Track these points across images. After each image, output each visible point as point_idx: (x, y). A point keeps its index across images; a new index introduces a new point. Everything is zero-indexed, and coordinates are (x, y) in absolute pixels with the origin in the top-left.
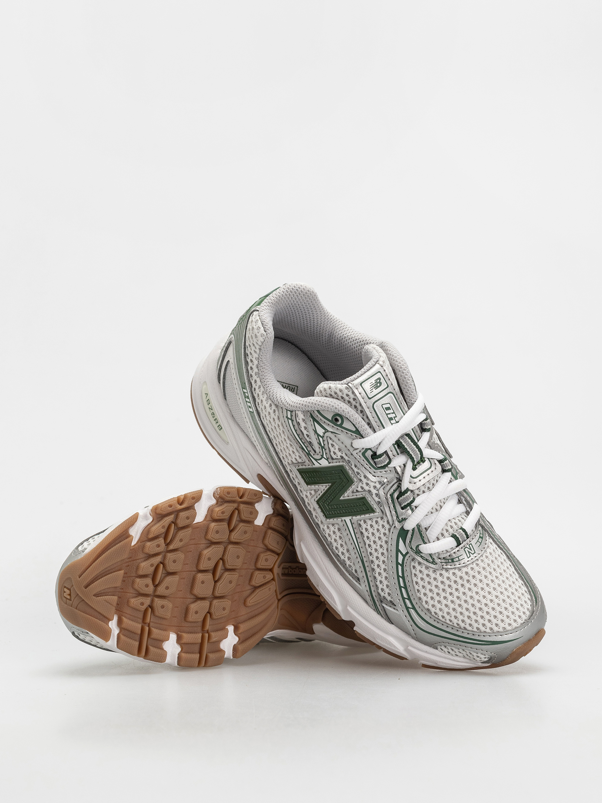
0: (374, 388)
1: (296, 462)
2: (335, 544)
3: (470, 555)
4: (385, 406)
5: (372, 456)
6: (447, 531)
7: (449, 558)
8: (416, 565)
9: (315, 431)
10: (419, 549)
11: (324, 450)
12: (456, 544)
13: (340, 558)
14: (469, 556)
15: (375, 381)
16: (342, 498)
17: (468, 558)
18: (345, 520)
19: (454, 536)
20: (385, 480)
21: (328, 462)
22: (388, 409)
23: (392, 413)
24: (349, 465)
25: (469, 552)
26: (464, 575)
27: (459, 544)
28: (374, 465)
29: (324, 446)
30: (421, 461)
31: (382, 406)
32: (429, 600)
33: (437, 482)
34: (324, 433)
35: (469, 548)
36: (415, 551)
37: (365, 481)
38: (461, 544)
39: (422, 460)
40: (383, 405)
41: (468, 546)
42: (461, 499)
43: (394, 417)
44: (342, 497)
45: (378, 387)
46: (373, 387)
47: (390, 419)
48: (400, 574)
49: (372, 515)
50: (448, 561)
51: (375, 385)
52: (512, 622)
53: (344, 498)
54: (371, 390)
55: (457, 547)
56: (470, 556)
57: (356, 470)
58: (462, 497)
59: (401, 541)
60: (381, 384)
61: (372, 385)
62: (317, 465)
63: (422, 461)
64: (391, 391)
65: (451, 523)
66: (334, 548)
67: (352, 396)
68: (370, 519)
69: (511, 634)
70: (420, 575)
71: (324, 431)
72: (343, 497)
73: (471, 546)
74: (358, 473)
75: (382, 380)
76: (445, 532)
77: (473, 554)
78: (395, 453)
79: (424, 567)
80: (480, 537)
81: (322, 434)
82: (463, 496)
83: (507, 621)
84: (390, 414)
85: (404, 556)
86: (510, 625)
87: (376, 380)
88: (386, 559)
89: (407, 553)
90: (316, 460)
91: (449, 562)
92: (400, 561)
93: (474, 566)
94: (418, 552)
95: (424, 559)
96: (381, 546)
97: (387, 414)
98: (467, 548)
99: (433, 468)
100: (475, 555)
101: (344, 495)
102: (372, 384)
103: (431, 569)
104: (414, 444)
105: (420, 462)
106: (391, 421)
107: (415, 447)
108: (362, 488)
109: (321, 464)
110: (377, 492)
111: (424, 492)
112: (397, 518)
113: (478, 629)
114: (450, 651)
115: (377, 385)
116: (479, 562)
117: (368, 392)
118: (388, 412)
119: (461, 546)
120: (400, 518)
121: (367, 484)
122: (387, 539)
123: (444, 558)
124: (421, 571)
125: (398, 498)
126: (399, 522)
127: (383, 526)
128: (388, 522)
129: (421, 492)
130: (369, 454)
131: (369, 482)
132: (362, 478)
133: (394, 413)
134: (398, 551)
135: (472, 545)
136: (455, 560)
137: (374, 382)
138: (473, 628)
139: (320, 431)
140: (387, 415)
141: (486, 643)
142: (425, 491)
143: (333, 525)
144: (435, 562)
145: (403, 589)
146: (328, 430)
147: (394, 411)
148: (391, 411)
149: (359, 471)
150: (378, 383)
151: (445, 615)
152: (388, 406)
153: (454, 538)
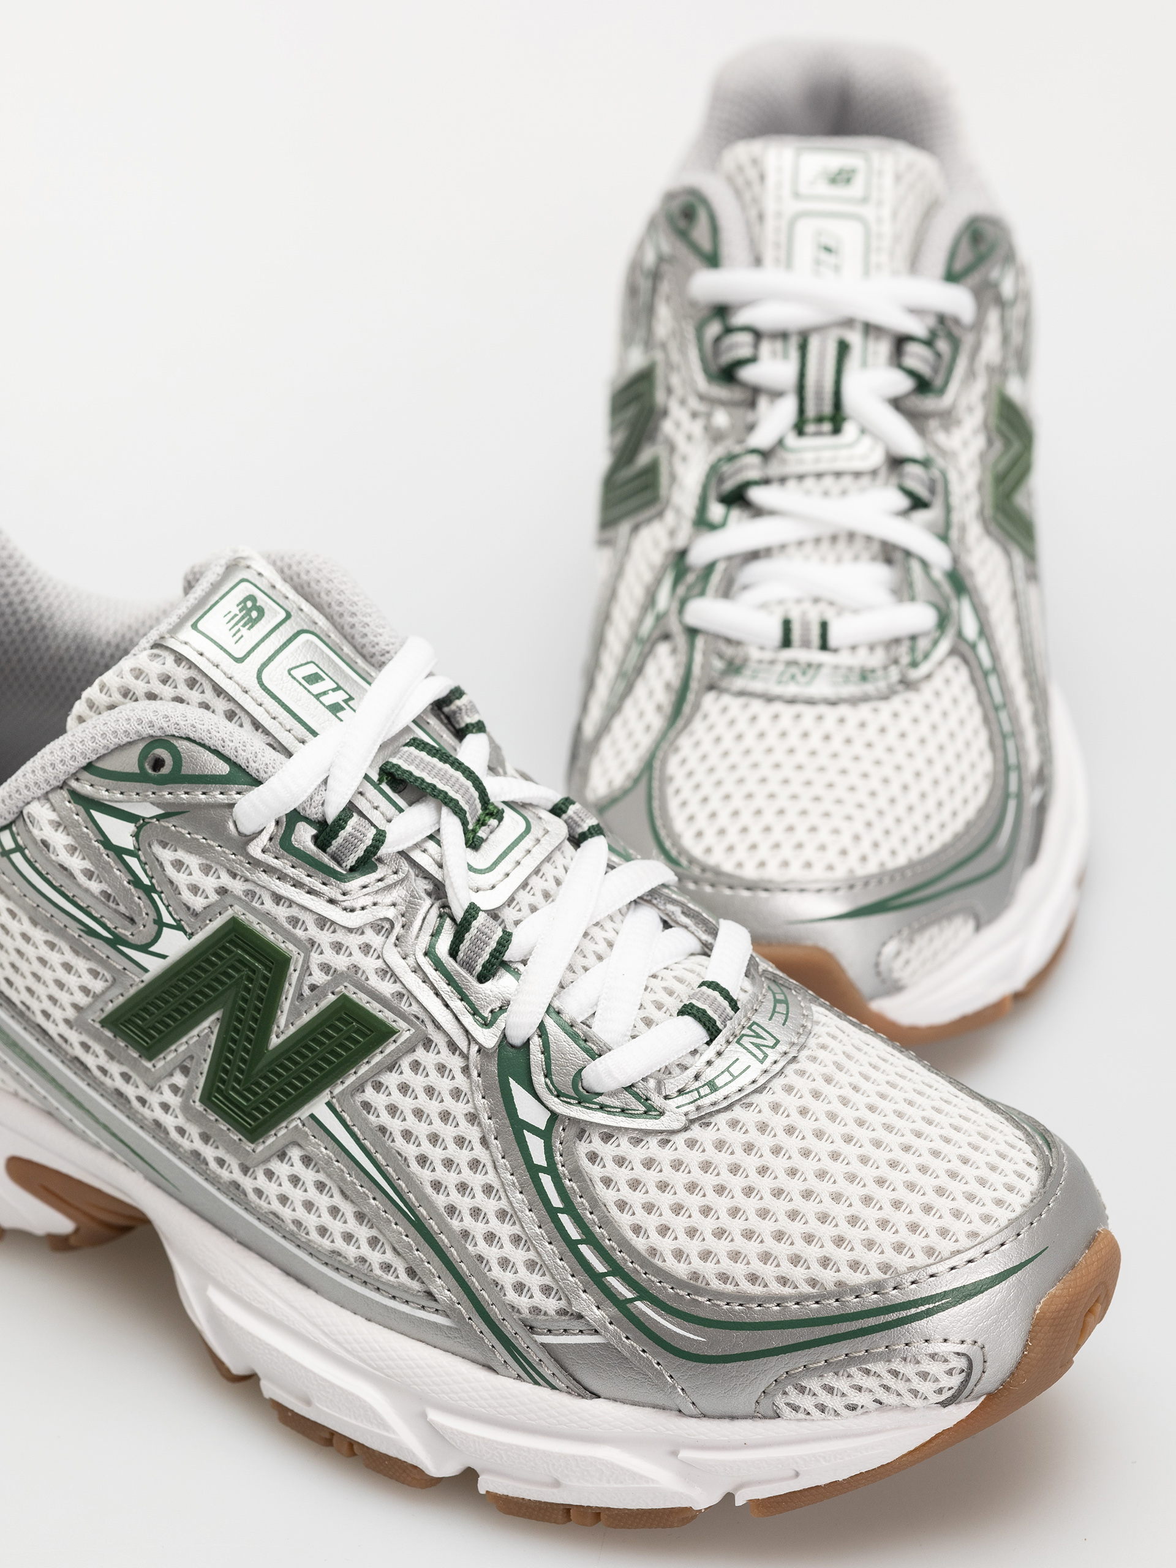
0: (244, 626)
1: (90, 999)
2: (311, 1221)
3: (764, 1053)
4: (300, 673)
5: (316, 839)
6: (659, 1006)
7: (697, 1084)
8: (597, 1144)
9: (106, 843)
10: (585, 1084)
11: (155, 896)
12: (702, 1034)
13: (343, 1260)
14: (761, 1056)
15: (238, 605)
16: (274, 1041)
17: (762, 1062)
18: (312, 1116)
19: (687, 1010)
20: (391, 913)
21: (185, 932)
22: (313, 679)
23: (334, 690)
24: (254, 909)
25: (757, 1046)
26: (767, 1115)
27: (713, 1031)
28: (333, 864)
29: (151, 882)
30: (487, 814)
31: (290, 674)
32: (684, 1242)
33: (566, 872)
34: (136, 836)
35: (753, 1034)
36: (574, 1098)
37: (324, 938)
38: (719, 1031)
39: (491, 812)
40: (292, 672)
41: (746, 1031)
42: (667, 914)
43: (346, 701)
44: (273, 1036)
45: (254, 622)
46: (236, 624)
47: (335, 709)
48: (556, 1202)
49: (390, 1047)
50: (699, 1092)
51: (243, 618)
52: (991, 1209)
53: (283, 1038)
54: (234, 635)
55: (708, 1043)
56: (766, 1056)
57: (281, 913)
58: (671, 908)
59: (518, 1091)
60: (261, 612)
61: (232, 618)
62: (155, 966)
63: (491, 815)
64: (305, 627)
65: (663, 982)
66: (314, 1236)
67: (181, 673)
68: (391, 1068)
69: (1003, 1247)
70: (622, 1175)
71: (131, 827)
72: (277, 1037)
73: (754, 1027)
74: (294, 921)
75: (262, 600)
76: (652, 1012)
77: (773, 1047)
78: (391, 810)
79: (624, 1141)
80: (776, 1001)
81: (129, 843)
82: (674, 902)
83: (973, 1210)
84: (325, 693)
85: (546, 1135)
86: (986, 1219)
87: (240, 603)
88: (491, 1178)
89: (554, 1117)
90: (144, 949)
91: (702, 1094)
92: (539, 1157)
93: (791, 1077)
94: (585, 1097)
95: (614, 1114)
96: (460, 1141)
97: (317, 697)
98: (744, 1038)
99: (536, 831)
100: (782, 1048)
101: (278, 1027)
102: (230, 616)
103: (649, 1139)
104: (440, 760)
105: (484, 820)
106: (338, 714)
107: (447, 766)
108: (326, 968)
109: (164, 957)
110: (379, 964)
111: (533, 909)
112: (474, 1018)
113: (885, 1268)
114: (824, 1398)
115: (250, 616)
116: (803, 1063)
117: (228, 643)
118: (317, 688)
119: (720, 1039)
120: (486, 1014)
121: (338, 947)
122: (469, 1108)
123: (681, 1092)
124: (620, 1161)
125: (453, 952)
126: (487, 1024)
127: (441, 1069)
128: (453, 1046)
129: (526, 910)
130: (304, 835)
131: (340, 936)
132: (313, 931)
133: (339, 688)
134: (519, 1127)
135: (758, 1025)
136: (719, 1082)
137: (236, 610)
138: (868, 1273)
139: (121, 833)
140: (318, 699)
141: (931, 1306)
142: (539, 906)
143: (282, 1156)
144: (656, 1110)
145: (584, 1249)
146: (144, 819)
147: (336, 683)
148: (327, 684)
149: (294, 911)
150: (250, 610)
151: (757, 1266)
152: (311, 669)
153: (689, 1014)
